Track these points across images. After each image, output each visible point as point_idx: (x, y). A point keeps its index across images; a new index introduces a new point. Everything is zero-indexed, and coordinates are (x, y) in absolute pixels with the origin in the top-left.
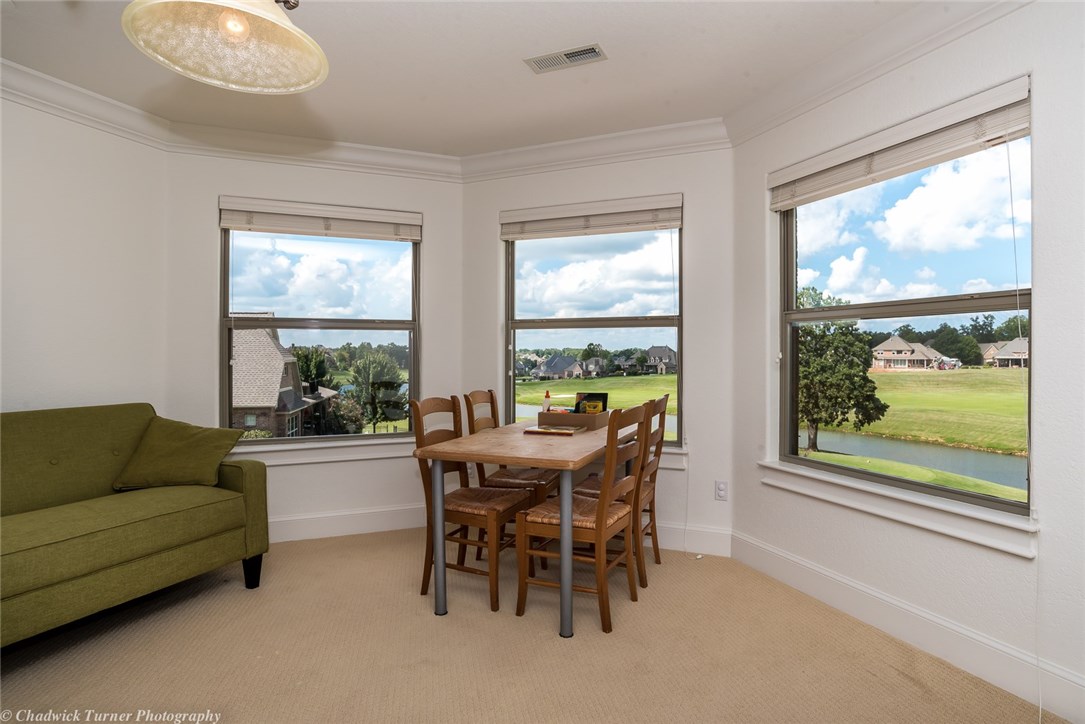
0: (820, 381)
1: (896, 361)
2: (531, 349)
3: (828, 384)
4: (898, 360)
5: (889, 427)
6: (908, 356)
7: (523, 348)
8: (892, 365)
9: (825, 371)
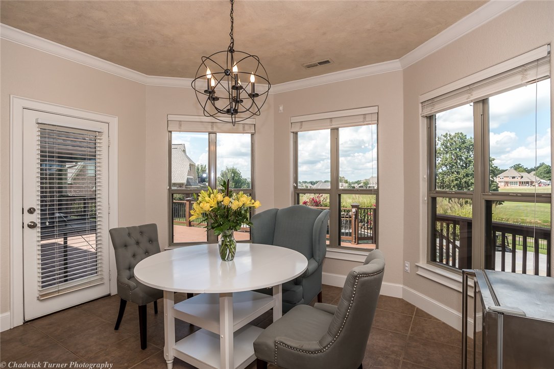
0: (465, 181)
1: (512, 183)
2: (308, 181)
3: (470, 183)
4: (512, 182)
5: (507, 215)
6: (519, 180)
7: (304, 181)
8: (509, 185)
9: (468, 177)
